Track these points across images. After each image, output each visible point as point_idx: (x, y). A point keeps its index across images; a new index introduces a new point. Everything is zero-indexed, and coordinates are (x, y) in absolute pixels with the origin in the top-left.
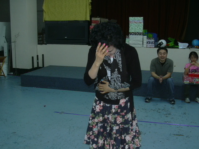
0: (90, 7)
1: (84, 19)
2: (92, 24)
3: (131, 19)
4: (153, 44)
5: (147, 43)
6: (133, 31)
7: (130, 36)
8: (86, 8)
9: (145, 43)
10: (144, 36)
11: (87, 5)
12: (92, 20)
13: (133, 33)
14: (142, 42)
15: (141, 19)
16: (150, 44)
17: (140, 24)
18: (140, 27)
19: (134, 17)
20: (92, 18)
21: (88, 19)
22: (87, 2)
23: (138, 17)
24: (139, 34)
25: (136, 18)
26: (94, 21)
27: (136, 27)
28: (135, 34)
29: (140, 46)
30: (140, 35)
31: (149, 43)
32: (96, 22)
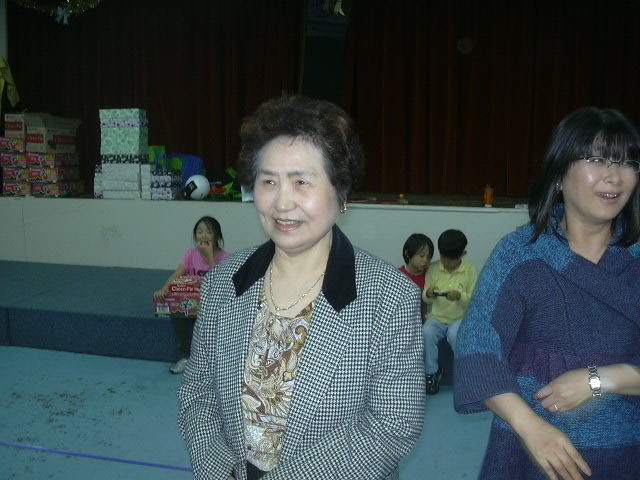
2: (6, 132)
3: (105, 115)
4: (169, 189)
5: (152, 186)
6: (111, 152)
7: (103, 165)
9: (146, 187)
10: (143, 166)
12: (6, 120)
13: (111, 156)
14: (137, 185)
15: (132, 115)
16: (161, 190)
17: (131, 130)
18: (131, 140)
19: (112, 110)
20: (6, 115)
23: (125, 110)
24: (130, 159)
25: (118, 111)
26: (11, 123)
27: (119, 140)
28: (117, 159)
29: (130, 195)
30: (131, 161)
31: (158, 187)
32: (16, 126)
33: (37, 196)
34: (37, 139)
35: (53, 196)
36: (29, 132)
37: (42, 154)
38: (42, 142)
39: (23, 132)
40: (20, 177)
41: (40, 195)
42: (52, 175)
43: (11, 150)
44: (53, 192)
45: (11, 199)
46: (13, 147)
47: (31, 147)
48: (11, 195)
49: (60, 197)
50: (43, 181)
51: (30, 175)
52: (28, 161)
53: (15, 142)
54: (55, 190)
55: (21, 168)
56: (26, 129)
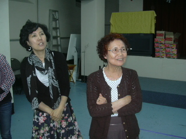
0: (155, 21)
1: (149, 32)
2: (157, 37)
8: (152, 22)
11: (152, 19)
12: (157, 33)
20: (157, 31)
21: (153, 32)
22: (152, 16)
26: (158, 34)
32: (161, 35)
33: (168, 58)
34: (170, 39)
35: (174, 58)
36: (166, 37)
37: (171, 44)
38: (172, 40)
39: (164, 37)
40: (162, 51)
41: (169, 58)
42: (175, 51)
43: (159, 43)
44: (174, 57)
45: (158, 58)
46: (160, 42)
47: (167, 42)
48: (159, 57)
49: (177, 59)
50: (171, 53)
51: (166, 51)
52: (166, 46)
53: (161, 40)
54: (175, 56)
55: (163, 49)
56: (165, 36)
